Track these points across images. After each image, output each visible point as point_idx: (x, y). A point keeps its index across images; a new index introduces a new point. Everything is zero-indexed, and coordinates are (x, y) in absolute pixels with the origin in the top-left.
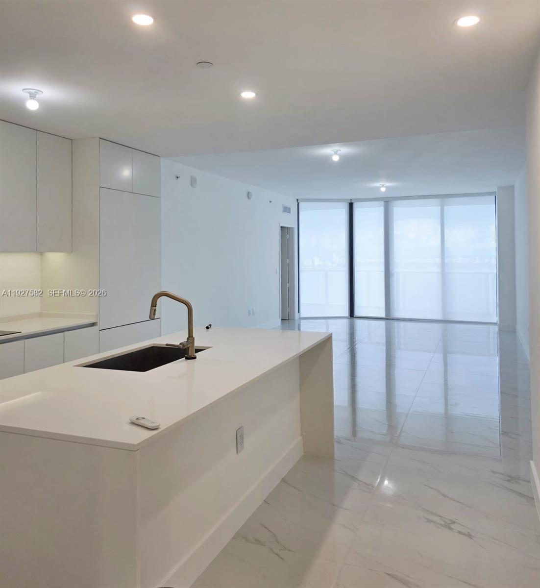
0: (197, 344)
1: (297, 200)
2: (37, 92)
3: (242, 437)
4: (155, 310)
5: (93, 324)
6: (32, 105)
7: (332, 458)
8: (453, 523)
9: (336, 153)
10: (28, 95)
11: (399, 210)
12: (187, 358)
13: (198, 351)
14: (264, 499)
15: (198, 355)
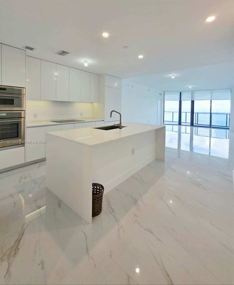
0: (122, 125)
1: (164, 92)
2: (87, 61)
3: (134, 151)
4: (111, 115)
5: (103, 121)
6: (86, 65)
7: (164, 161)
8: (200, 185)
9: (173, 76)
10: (85, 62)
11: (196, 95)
12: (119, 128)
13: (122, 127)
14: (141, 168)
15: (122, 128)
